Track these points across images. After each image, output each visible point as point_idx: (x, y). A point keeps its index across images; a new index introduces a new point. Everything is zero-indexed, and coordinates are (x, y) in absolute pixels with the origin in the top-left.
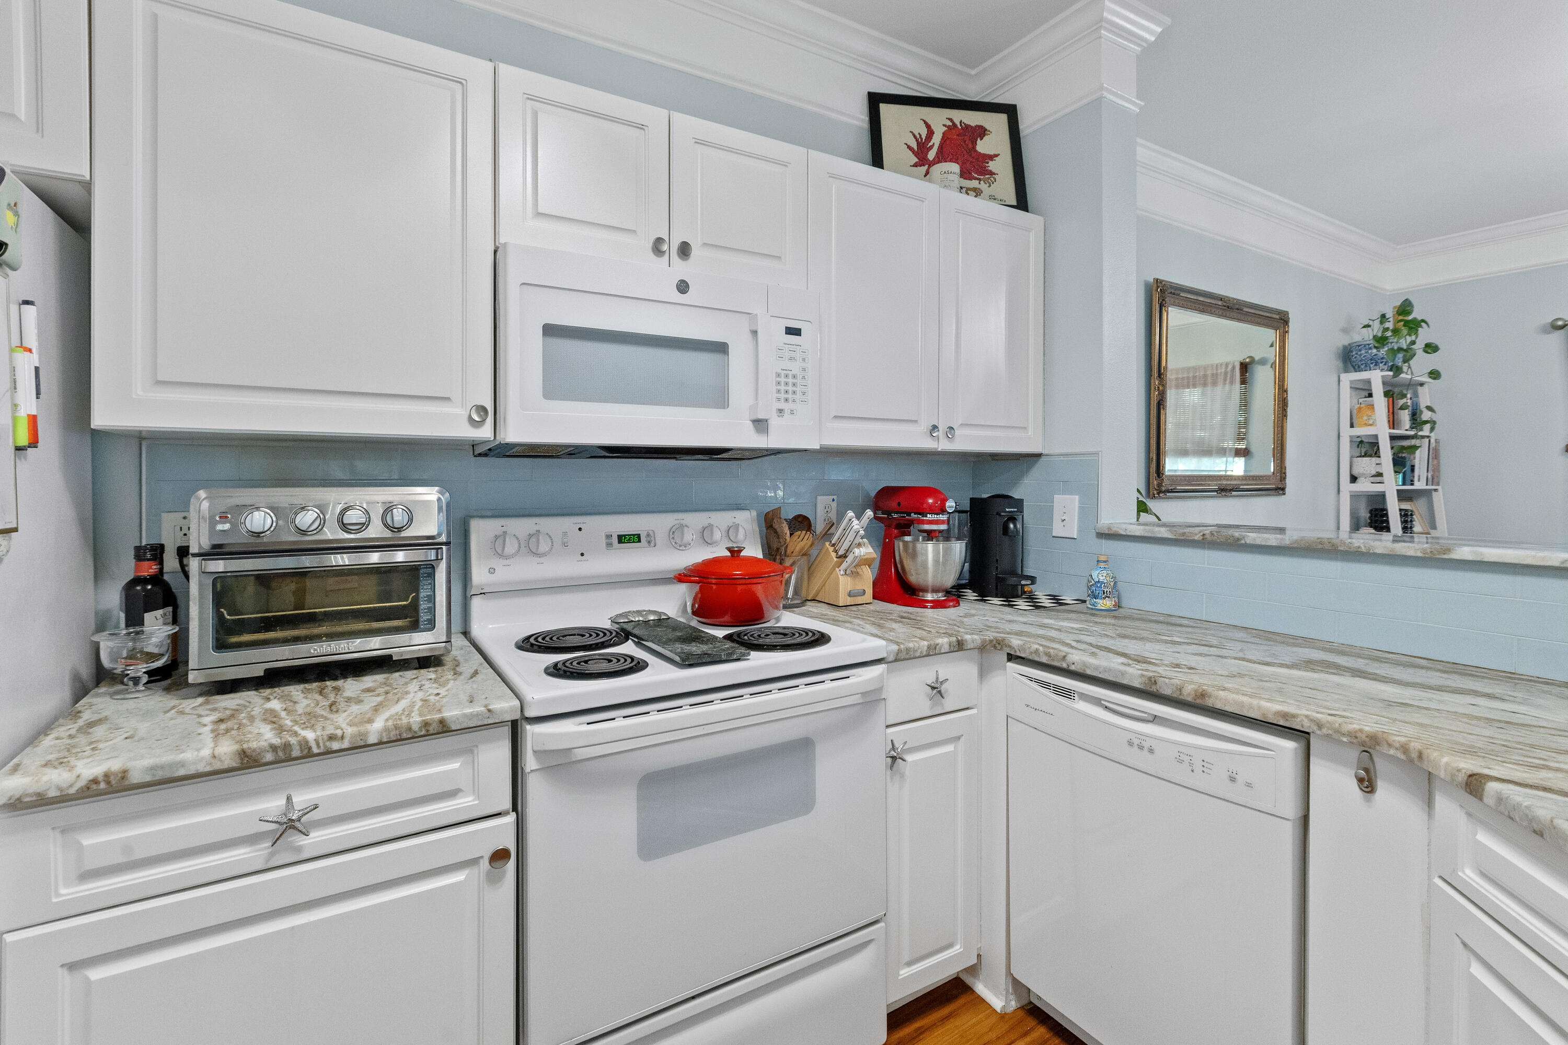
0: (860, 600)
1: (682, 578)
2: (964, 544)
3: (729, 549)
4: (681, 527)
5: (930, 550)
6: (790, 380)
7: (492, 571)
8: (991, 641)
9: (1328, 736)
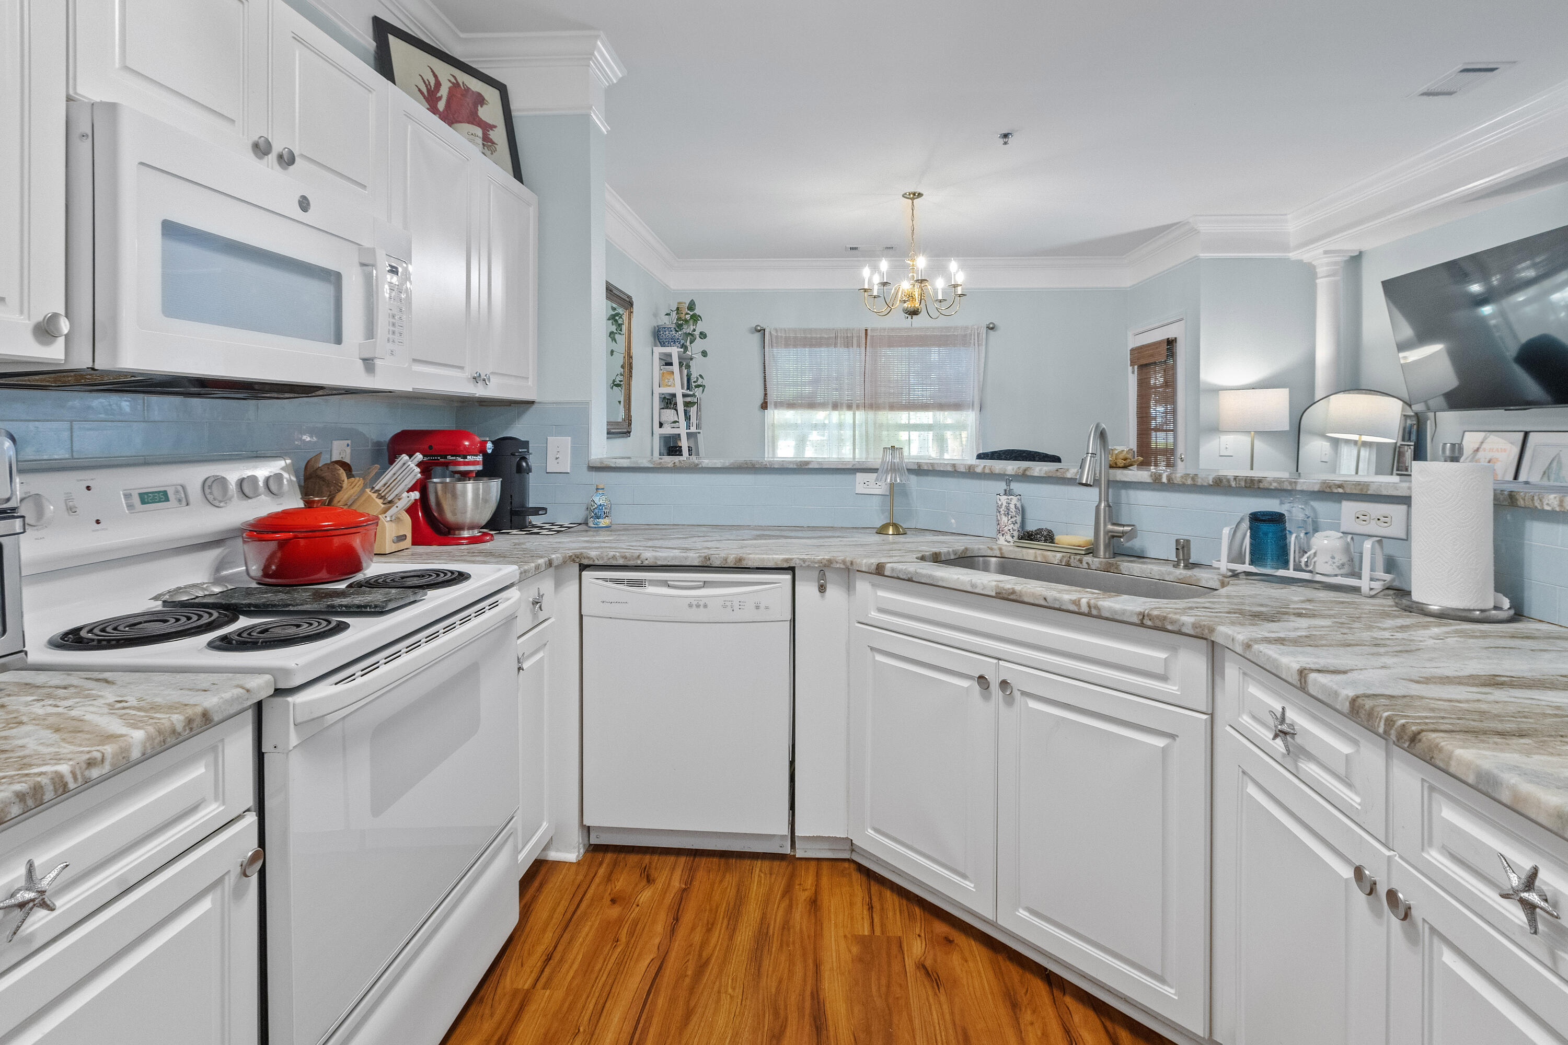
0: (399, 545)
2: (500, 483)
4: (219, 480)
5: (469, 490)
8: (570, 557)
9: (808, 566)
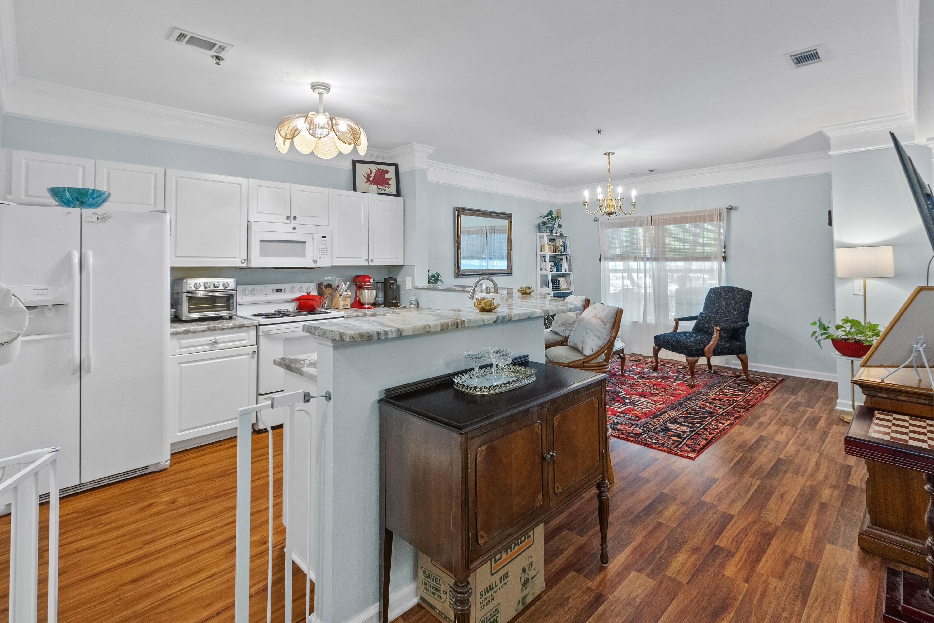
0: (346, 307)
1: (293, 300)
3: (307, 293)
4: (294, 287)
5: (366, 293)
6: (323, 249)
7: (242, 299)
